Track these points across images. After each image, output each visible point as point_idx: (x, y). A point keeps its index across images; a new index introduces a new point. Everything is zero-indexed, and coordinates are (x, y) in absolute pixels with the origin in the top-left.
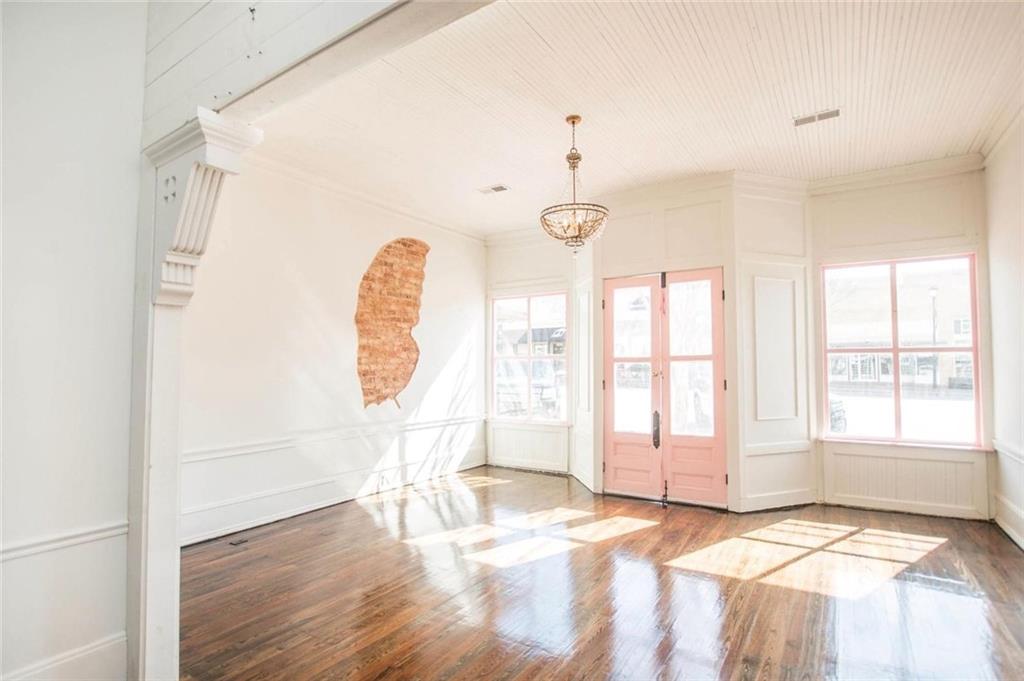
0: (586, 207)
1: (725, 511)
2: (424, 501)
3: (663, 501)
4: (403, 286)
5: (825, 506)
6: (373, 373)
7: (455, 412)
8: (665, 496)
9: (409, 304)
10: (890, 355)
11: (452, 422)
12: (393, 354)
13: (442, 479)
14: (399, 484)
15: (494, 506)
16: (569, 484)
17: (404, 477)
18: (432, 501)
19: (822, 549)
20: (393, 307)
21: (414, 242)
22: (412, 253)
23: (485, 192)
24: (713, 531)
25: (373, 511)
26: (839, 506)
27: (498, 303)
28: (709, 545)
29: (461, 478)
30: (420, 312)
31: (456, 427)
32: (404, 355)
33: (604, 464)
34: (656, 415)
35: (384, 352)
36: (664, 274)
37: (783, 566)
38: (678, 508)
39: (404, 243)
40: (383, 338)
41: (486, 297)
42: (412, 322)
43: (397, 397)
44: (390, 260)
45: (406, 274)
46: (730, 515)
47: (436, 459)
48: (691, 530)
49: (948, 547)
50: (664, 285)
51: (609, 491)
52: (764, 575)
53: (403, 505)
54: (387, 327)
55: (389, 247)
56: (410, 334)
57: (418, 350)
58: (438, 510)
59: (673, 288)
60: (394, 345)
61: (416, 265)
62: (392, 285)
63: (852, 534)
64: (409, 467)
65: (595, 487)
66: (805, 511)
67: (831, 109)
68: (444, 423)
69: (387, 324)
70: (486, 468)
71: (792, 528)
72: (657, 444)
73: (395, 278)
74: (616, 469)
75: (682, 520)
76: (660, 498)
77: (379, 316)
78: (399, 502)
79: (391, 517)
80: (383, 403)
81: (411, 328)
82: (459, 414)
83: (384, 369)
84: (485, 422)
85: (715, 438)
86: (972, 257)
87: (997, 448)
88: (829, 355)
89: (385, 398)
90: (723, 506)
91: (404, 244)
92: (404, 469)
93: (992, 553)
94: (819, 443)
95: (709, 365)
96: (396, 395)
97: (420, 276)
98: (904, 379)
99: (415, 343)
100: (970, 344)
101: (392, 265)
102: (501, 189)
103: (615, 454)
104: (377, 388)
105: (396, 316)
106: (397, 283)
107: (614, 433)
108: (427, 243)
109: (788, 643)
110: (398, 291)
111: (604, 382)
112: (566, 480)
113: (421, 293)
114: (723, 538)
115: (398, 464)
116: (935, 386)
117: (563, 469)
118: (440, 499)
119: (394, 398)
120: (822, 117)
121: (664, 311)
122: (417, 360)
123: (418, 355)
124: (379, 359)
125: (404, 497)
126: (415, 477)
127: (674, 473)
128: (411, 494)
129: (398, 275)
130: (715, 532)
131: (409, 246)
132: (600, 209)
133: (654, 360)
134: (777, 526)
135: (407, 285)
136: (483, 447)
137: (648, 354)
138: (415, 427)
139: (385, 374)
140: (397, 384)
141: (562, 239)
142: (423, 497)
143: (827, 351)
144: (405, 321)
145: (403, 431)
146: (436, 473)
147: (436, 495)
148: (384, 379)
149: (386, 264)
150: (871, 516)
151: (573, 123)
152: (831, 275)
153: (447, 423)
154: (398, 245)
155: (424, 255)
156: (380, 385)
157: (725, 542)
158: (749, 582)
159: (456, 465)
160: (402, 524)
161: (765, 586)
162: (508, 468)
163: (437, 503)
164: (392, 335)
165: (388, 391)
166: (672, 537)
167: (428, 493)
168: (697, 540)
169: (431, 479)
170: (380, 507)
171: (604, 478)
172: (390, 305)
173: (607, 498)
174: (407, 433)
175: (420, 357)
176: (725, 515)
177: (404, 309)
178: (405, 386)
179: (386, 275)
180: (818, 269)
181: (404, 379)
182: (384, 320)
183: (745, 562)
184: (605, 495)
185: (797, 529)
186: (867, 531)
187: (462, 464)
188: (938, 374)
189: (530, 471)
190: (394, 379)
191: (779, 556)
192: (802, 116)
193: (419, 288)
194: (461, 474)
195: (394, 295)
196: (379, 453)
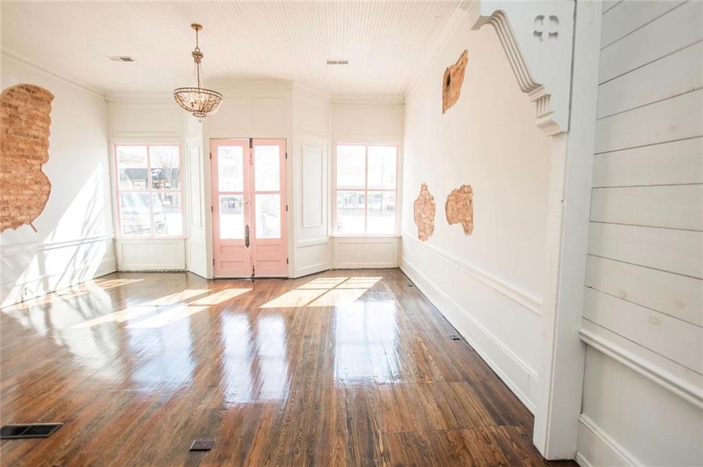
0: (209, 92)
1: (287, 279)
2: (66, 304)
3: (252, 278)
4: (30, 128)
5: (334, 270)
6: (7, 202)
7: (88, 233)
8: (253, 275)
9: (37, 144)
10: (363, 193)
11: (86, 241)
12: (25, 187)
13: (82, 285)
14: (42, 293)
15: (127, 300)
16: (186, 276)
17: (46, 286)
18: (73, 302)
19: (334, 288)
20: (21, 146)
21: (38, 89)
22: (37, 99)
23: (113, 59)
24: (282, 289)
25: (18, 316)
26: (340, 269)
27: (119, 148)
28: (281, 295)
29: (97, 283)
30: (48, 151)
31: (89, 244)
32: (36, 187)
33: (214, 260)
34: (247, 227)
35: (16, 185)
36: (251, 140)
37: (318, 298)
38: (262, 280)
39: (28, 88)
40: (13, 172)
41: (109, 142)
42: (43, 159)
43: (32, 223)
44: (14, 103)
45: (32, 117)
46: (290, 280)
47: (74, 271)
48: (270, 290)
49: (382, 280)
50: (251, 147)
51: (216, 277)
52: (309, 303)
53: (47, 308)
54: (16, 163)
55: (12, 90)
56: (41, 170)
57: (49, 184)
58: (79, 309)
59: (257, 149)
60: (26, 179)
61: (41, 110)
62: (19, 126)
63: (346, 280)
64: (50, 279)
65: (208, 275)
66: (325, 273)
67: (345, 60)
68: (79, 242)
69: (15, 160)
70: (117, 273)
71: (320, 282)
72: (247, 245)
73: (21, 120)
74: (222, 262)
75: (264, 286)
76: (250, 276)
77: (8, 153)
78: (44, 306)
79: (38, 319)
80: (19, 228)
81: (41, 165)
82: (91, 235)
83: (17, 199)
84: (114, 240)
85: (281, 239)
86: (398, 146)
87: (402, 235)
88: (338, 192)
89: (21, 223)
90: (286, 276)
91: (28, 90)
92: (45, 280)
93: (397, 280)
94: (332, 238)
95: (277, 197)
96: (32, 220)
97: (47, 120)
98: (369, 206)
99: (47, 178)
100: (395, 188)
101: (16, 108)
102: (128, 59)
103: (221, 253)
104: (12, 215)
105: (25, 154)
106: (23, 124)
107: (220, 240)
108: (52, 92)
109: (322, 327)
110: (26, 132)
111: (212, 208)
112: (184, 275)
113: (48, 136)
114: (287, 291)
115: (40, 277)
116: (381, 209)
117: (182, 268)
118: (81, 300)
119: (30, 223)
120: (340, 63)
121: (251, 163)
122: (49, 192)
123: (50, 188)
124: (11, 191)
125: (47, 302)
126: (56, 287)
127: (258, 261)
128: (54, 299)
129: (24, 118)
130: (284, 289)
131: (33, 92)
132: (218, 95)
133: (244, 193)
134: (313, 282)
135: (34, 127)
136: (114, 258)
137: (241, 190)
138: (53, 247)
139: (19, 204)
140: (32, 212)
141: (191, 111)
142: (65, 300)
143: (337, 190)
144: (34, 158)
145: (41, 251)
146: (75, 281)
147: (76, 297)
148: (19, 208)
149: (10, 106)
150: (354, 271)
151: (197, 29)
152: (339, 148)
153: (82, 242)
154: (21, 90)
155: (49, 103)
156: (14, 213)
157: (288, 293)
158: (303, 307)
159: (91, 273)
160: (48, 323)
161: (310, 308)
162: (137, 272)
163: (78, 304)
164: (22, 170)
165: (23, 217)
166: (262, 294)
167: (70, 297)
168: (274, 294)
169: (71, 286)
170: (26, 313)
171: (214, 269)
172: (18, 143)
173: (216, 281)
174: (45, 252)
175: (52, 189)
176: (287, 281)
177: (34, 149)
178: (40, 213)
179: (10, 116)
180: (333, 146)
181: (37, 207)
182: (13, 156)
183: (300, 300)
184: (215, 279)
185: (323, 282)
186: (352, 278)
187: (96, 273)
188: (383, 203)
189: (156, 272)
190: (28, 208)
191: (315, 294)
192: (331, 60)
193: (47, 131)
194: (96, 280)
195: (21, 135)
196: (20, 269)
